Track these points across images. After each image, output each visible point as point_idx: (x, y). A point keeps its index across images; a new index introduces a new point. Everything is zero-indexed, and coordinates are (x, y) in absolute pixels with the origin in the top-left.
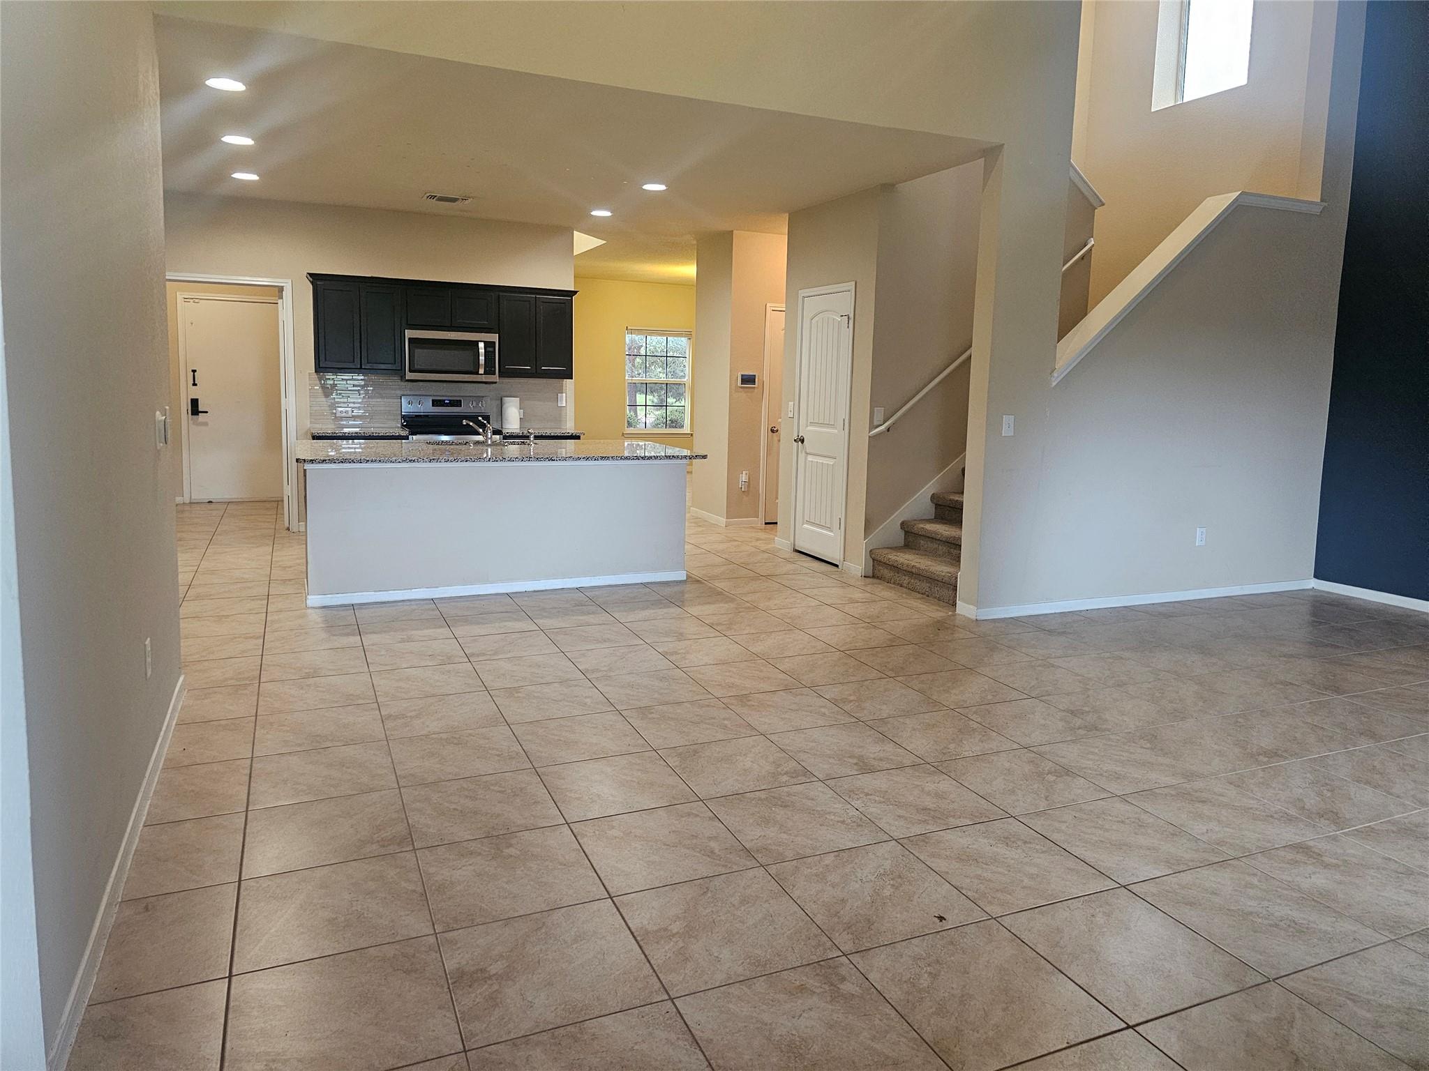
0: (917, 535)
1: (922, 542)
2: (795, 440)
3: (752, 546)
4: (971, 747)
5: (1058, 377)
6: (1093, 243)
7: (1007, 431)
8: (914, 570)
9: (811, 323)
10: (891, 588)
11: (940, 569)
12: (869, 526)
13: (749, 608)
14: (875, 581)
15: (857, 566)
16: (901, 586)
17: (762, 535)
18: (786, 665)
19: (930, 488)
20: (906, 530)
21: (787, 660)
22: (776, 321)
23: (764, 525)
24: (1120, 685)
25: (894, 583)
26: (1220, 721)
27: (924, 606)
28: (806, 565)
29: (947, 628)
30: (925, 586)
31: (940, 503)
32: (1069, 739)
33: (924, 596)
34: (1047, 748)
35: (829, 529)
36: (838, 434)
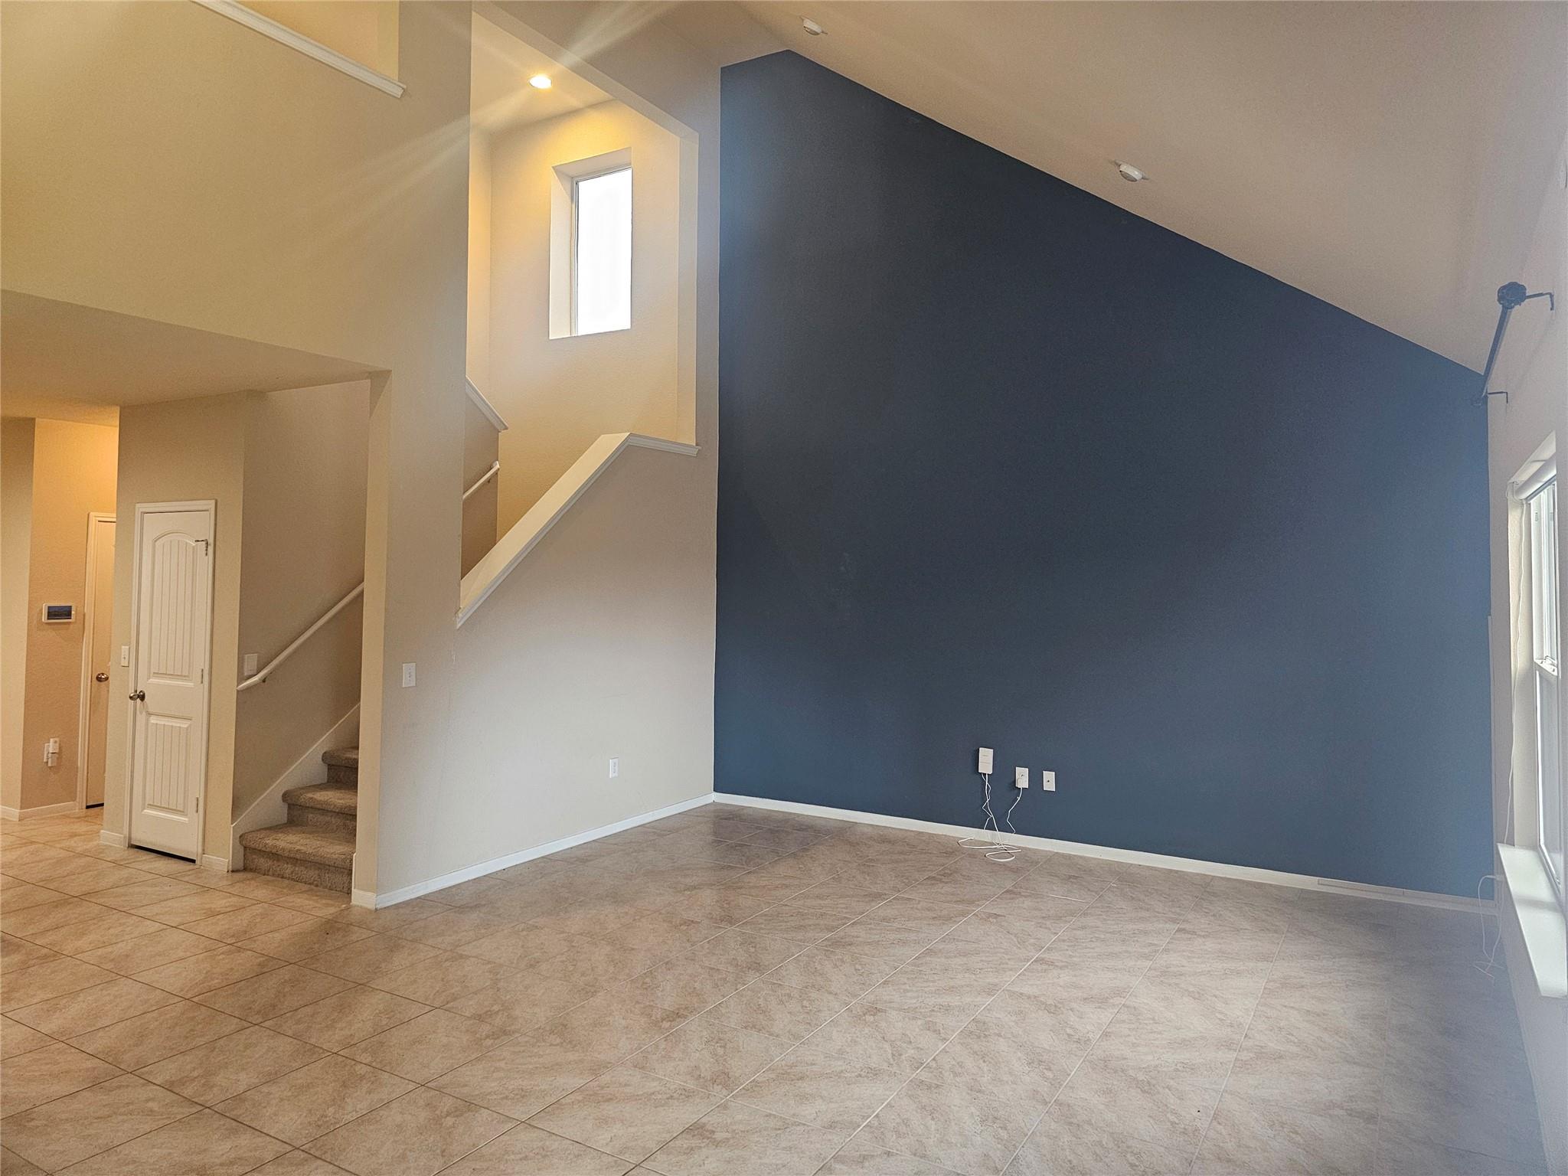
0: (304, 808)
1: (311, 816)
2: (131, 698)
3: (61, 848)
4: (358, 1103)
5: (462, 618)
6: (498, 466)
7: (408, 679)
8: (298, 856)
9: (154, 547)
10: (267, 883)
11: (331, 849)
12: (237, 806)
13: (46, 956)
14: (249, 875)
15: (221, 859)
16: (282, 877)
17: (82, 828)
18: (100, 1043)
19: (322, 744)
20: (289, 801)
21: (101, 1034)
22: (103, 535)
23: (85, 810)
24: (533, 965)
25: (273, 875)
26: (629, 986)
27: (311, 902)
28: (146, 867)
29: (339, 929)
30: (312, 874)
31: (333, 763)
32: (474, 1056)
33: (312, 886)
34: (446, 1079)
35: (182, 813)
36: (194, 688)
